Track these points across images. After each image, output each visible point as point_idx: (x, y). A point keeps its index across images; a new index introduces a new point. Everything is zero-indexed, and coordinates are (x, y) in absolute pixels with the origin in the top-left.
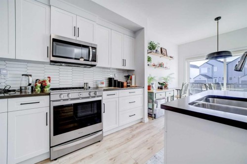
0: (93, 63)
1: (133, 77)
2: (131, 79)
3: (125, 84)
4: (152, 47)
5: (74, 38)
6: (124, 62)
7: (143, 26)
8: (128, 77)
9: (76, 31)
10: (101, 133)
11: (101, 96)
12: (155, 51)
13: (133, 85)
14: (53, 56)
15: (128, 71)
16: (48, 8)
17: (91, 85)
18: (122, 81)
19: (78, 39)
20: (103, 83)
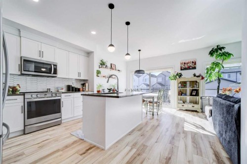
0: (54, 75)
1: (87, 85)
2: (85, 86)
3: (81, 89)
4: (102, 64)
5: (39, 58)
6: (79, 74)
7: (93, 51)
8: (83, 85)
9: (41, 53)
10: (60, 119)
11: (60, 96)
12: (105, 66)
13: (87, 90)
14: (24, 71)
15: (84, 80)
16: (19, 38)
17: (53, 90)
18: (79, 87)
19: (42, 59)
20: (63, 89)
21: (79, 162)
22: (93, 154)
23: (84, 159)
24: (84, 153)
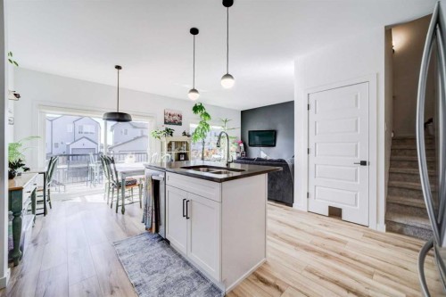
21: (300, 291)
22: (276, 275)
23: (291, 283)
24: (277, 287)
